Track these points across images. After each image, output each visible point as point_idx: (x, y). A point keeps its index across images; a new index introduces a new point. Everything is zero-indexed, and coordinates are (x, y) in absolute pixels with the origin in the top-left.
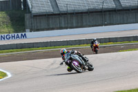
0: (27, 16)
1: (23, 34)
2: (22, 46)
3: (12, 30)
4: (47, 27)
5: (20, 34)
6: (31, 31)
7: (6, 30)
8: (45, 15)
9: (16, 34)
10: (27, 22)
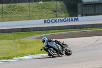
0: (79, 5)
1: (76, 18)
2: (75, 27)
3: (68, 15)
4: (94, 13)
5: (73, 18)
6: (82, 16)
7: (64, 15)
8: (92, 4)
9: (71, 18)
10: (79, 10)
